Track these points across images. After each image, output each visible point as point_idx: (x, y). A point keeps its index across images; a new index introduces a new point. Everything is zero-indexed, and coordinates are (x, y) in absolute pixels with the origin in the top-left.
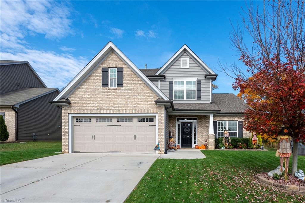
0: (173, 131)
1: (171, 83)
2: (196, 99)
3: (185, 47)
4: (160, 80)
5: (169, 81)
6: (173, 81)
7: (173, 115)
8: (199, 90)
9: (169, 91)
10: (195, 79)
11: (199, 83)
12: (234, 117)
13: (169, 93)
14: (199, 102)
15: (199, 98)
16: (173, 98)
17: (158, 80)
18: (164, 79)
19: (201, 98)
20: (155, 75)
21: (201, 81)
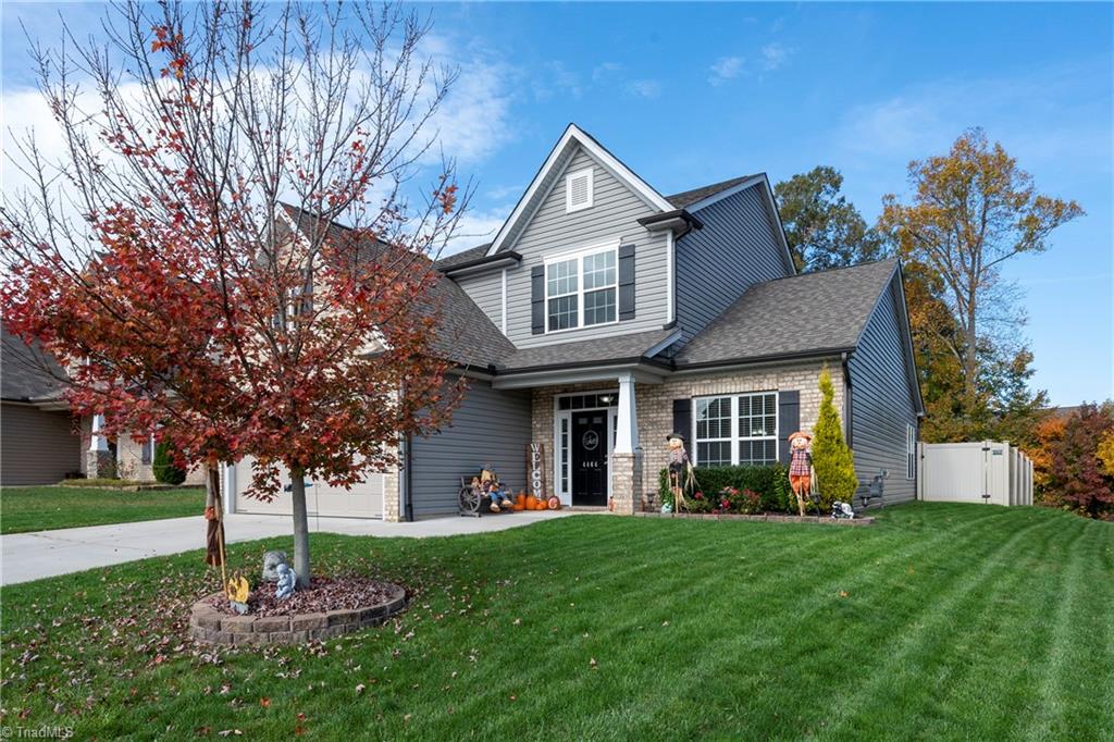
0: (542, 446)
1: (538, 274)
2: (617, 321)
3: (573, 132)
4: (507, 271)
5: (533, 269)
6: (543, 266)
7: (542, 388)
8: (628, 284)
9: (533, 303)
10: (613, 245)
11: (627, 255)
12: (759, 374)
13: (533, 309)
14: (629, 328)
15: (628, 312)
16: (543, 327)
17: (501, 272)
18: (517, 266)
19: (637, 312)
20: (488, 255)
21: (634, 246)
